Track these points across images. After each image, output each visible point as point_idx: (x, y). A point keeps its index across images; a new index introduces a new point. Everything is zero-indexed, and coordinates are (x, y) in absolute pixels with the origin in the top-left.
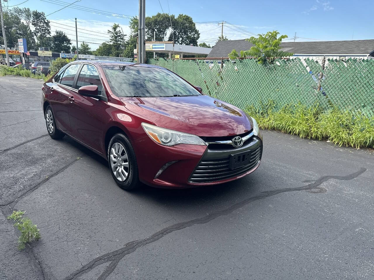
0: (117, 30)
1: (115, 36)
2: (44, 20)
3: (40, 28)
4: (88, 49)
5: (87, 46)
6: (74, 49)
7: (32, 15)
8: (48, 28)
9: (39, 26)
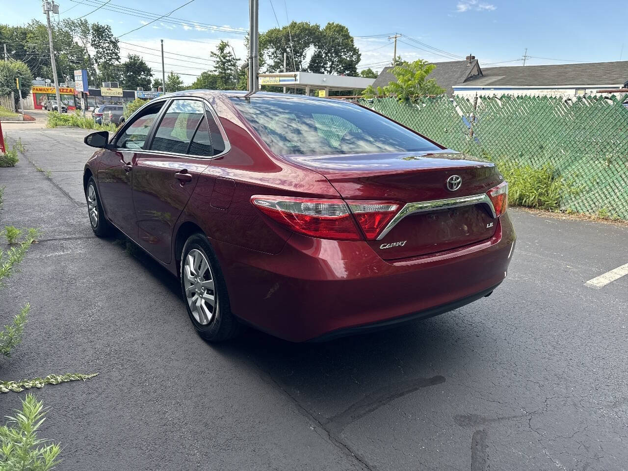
0: (225, 52)
1: (222, 61)
2: (110, 38)
3: (104, 52)
4: (179, 83)
5: (178, 78)
6: (157, 84)
7: (91, 31)
8: (116, 50)
9: (102, 48)
